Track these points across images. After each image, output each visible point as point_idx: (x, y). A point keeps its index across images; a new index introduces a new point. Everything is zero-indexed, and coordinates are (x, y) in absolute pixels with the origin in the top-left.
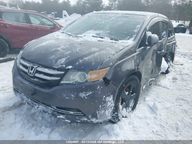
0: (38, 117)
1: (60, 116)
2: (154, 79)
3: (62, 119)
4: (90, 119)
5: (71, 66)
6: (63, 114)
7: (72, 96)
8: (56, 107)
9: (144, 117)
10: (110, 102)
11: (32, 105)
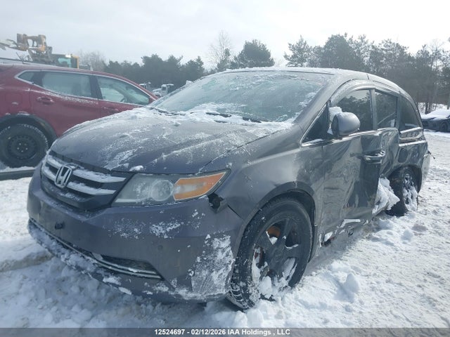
0: (71, 286)
1: (108, 277)
2: (359, 221)
3: (114, 285)
4: (174, 289)
5: (142, 167)
6: (115, 273)
7: (136, 230)
8: (103, 256)
9: (319, 305)
10: (223, 251)
11: (56, 253)
